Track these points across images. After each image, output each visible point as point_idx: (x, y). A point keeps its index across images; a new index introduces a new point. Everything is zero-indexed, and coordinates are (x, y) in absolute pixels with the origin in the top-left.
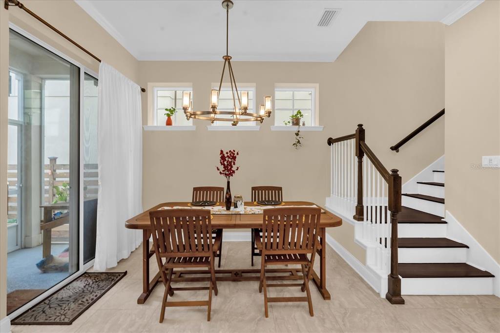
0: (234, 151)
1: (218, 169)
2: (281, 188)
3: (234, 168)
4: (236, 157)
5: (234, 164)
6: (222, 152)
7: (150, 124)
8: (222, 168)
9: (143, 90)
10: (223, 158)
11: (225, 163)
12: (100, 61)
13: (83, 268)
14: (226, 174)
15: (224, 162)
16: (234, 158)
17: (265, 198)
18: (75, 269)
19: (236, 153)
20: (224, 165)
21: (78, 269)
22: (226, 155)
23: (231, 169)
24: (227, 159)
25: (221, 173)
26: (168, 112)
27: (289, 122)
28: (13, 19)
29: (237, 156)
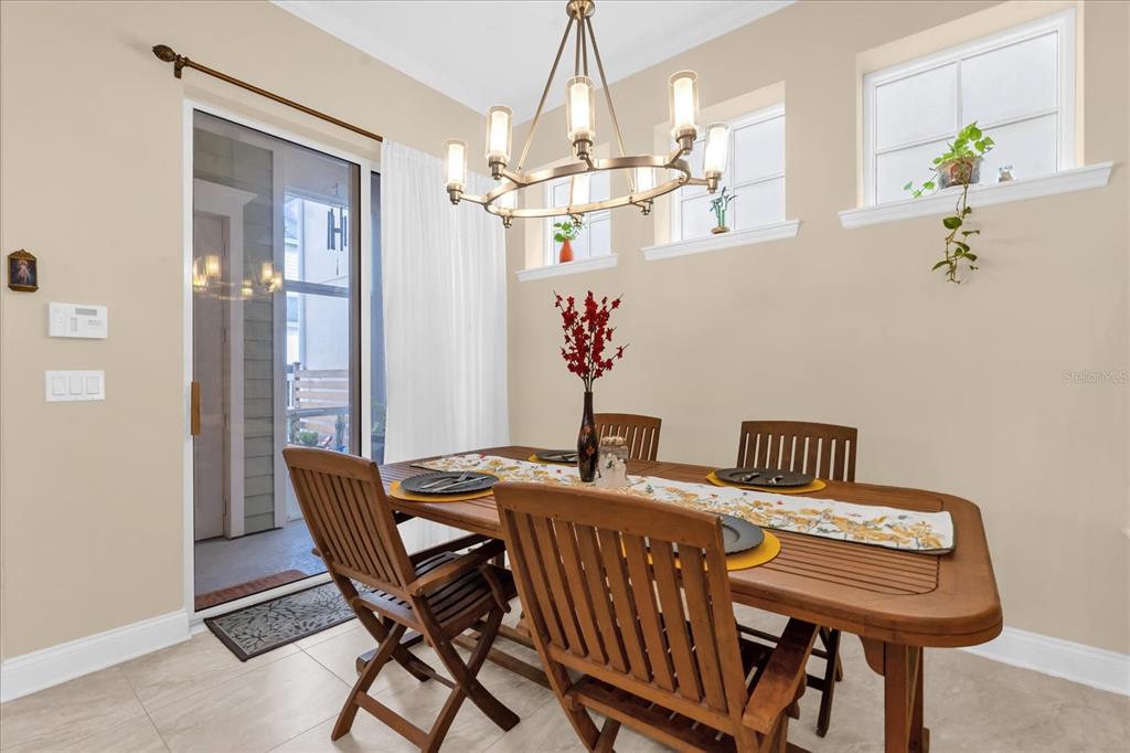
2: (854, 431)
12: (380, 139)
17: (786, 463)
27: (929, 185)
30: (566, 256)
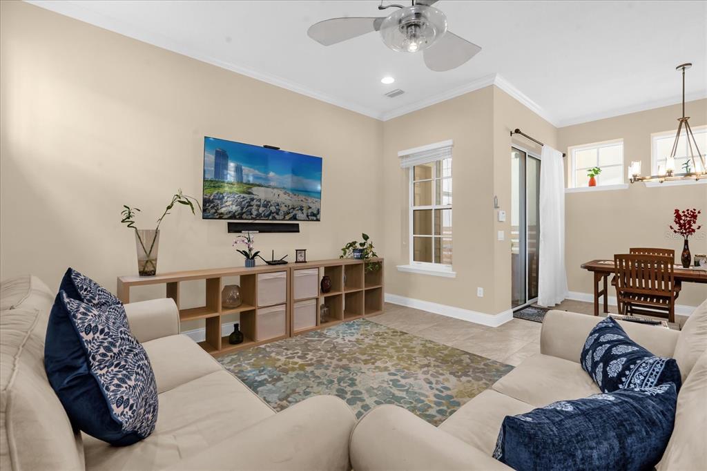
0: (695, 210)
1: (671, 228)
3: (694, 226)
4: (696, 216)
5: (694, 222)
6: (677, 211)
7: (569, 187)
8: (676, 227)
9: (564, 155)
10: (678, 216)
11: (682, 222)
12: (543, 145)
13: (528, 302)
14: (682, 233)
15: (679, 221)
16: (694, 217)
18: (523, 302)
19: (697, 212)
20: (680, 223)
21: (525, 302)
22: (682, 214)
23: (689, 228)
24: (683, 218)
25: (675, 232)
26: (590, 173)
28: (514, 141)
29: (698, 215)
30: (592, 183)
